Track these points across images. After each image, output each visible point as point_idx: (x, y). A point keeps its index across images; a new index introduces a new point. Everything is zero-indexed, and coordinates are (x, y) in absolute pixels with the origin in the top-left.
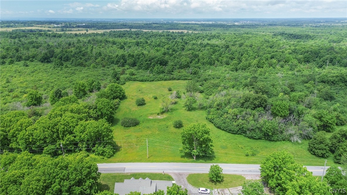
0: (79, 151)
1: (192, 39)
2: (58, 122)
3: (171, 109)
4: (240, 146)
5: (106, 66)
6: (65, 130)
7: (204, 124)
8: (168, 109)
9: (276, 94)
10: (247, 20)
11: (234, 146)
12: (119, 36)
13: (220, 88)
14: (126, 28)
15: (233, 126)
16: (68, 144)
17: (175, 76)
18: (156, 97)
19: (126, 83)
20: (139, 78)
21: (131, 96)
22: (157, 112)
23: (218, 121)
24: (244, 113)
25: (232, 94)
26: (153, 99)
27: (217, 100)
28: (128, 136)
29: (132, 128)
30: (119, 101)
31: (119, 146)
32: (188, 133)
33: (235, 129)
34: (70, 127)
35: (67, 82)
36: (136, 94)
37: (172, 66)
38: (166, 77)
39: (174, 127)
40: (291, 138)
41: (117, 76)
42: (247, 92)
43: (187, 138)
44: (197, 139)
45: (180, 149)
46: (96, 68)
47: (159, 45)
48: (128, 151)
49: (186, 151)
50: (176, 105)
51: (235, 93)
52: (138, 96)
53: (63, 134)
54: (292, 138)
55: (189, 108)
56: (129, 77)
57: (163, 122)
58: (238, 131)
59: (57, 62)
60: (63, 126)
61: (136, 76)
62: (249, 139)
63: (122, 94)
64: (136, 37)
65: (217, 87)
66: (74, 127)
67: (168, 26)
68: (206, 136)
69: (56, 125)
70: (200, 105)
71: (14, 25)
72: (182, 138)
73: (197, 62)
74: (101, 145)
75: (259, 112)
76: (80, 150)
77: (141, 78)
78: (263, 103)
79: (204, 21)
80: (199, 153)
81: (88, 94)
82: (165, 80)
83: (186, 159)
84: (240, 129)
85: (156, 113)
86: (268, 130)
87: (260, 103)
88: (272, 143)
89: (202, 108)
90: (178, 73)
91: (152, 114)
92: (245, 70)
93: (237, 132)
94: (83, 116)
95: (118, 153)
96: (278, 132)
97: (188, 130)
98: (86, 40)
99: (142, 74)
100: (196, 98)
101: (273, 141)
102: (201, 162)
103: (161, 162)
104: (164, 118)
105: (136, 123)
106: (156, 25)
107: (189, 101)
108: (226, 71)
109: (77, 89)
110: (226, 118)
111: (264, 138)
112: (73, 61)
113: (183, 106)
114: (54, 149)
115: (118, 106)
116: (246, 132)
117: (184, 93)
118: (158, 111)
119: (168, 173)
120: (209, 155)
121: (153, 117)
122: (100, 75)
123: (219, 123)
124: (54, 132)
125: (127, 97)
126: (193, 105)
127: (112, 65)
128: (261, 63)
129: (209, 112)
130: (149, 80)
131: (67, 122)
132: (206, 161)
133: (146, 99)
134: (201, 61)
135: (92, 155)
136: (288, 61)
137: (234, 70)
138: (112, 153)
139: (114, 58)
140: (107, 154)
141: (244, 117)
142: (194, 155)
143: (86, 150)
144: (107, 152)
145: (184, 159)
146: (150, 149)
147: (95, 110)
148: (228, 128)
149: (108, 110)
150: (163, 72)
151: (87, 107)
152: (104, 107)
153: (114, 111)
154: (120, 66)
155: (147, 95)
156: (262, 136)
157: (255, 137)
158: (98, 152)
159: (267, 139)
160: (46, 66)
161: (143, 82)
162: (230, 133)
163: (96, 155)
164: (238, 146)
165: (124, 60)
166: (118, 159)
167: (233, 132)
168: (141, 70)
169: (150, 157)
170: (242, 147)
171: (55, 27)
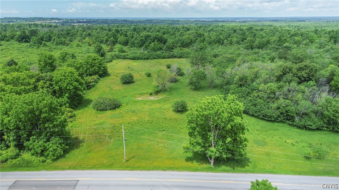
0: (5, 148)
3: (170, 88)
4: (288, 141)
5: (93, 45)
8: (166, 87)
11: (277, 141)
13: (237, 63)
17: (176, 53)
18: (150, 75)
19: (113, 61)
20: (130, 56)
21: (115, 74)
22: (150, 92)
24: (285, 89)
26: (145, 77)
27: (238, 73)
28: (100, 124)
29: (109, 113)
30: (99, 79)
31: (81, 139)
33: (273, 114)
36: (123, 72)
37: (173, 43)
38: (164, 54)
39: (174, 111)
41: (101, 51)
43: (198, 125)
45: (185, 145)
46: (80, 46)
48: (93, 147)
49: (195, 150)
50: (177, 83)
55: (196, 86)
56: (117, 54)
57: (158, 105)
58: (279, 116)
59: (34, 40)
61: (126, 54)
63: (102, 69)
65: (234, 62)
68: (237, 120)
71: (16, 20)
72: (189, 125)
73: (202, 41)
74: (42, 137)
75: (310, 87)
76: (7, 146)
77: (133, 55)
80: (220, 153)
82: (163, 59)
83: (195, 164)
84: (281, 113)
85: (148, 93)
86: (337, 115)
87: (308, 75)
89: (215, 86)
90: (179, 51)
91: (142, 94)
92: (262, 49)
93: (277, 118)
94: (20, 90)
99: (134, 51)
102: (224, 171)
103: (148, 170)
104: (159, 99)
105: (116, 106)
106: (157, 21)
107: (196, 76)
110: (257, 97)
111: (326, 129)
112: (54, 39)
113: (187, 84)
115: (95, 83)
116: (293, 117)
118: (151, 91)
120: (240, 157)
121: (143, 98)
122: (82, 53)
125: (110, 74)
126: (202, 82)
129: (227, 91)
130: (143, 58)
132: (234, 169)
133: (136, 76)
134: (208, 40)
135: (26, 156)
136: (312, 41)
137: (249, 48)
138: (60, 151)
139: (104, 37)
140: (51, 153)
141: (286, 95)
142: (211, 157)
143: (16, 146)
144: (50, 149)
145: (192, 163)
146: (131, 145)
147: (48, 83)
148: (262, 112)
149: (70, 84)
150: (161, 49)
151: (34, 77)
152: (65, 79)
153: (82, 87)
154: (109, 45)
155: (138, 72)
156: (323, 125)
157: (310, 127)
158: (35, 150)
159: (331, 129)
160: (22, 45)
161: (135, 60)
162: (266, 120)
163: (33, 155)
164: (285, 141)
165: (115, 39)
166: (70, 163)
167: (270, 119)
168: (133, 48)
169: (130, 160)
170: (292, 143)
171: (56, 23)
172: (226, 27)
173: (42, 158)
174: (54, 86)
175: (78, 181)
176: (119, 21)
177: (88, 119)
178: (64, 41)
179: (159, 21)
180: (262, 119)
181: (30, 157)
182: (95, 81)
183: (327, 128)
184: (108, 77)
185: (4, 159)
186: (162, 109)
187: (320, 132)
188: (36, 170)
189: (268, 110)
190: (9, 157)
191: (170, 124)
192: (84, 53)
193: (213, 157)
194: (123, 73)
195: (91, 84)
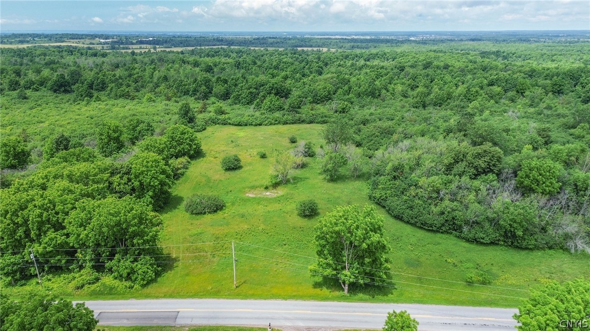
0: (78, 269)
1: (336, 59)
2: (28, 201)
3: (295, 178)
4: (449, 260)
5: (174, 99)
6: (44, 219)
7: (369, 209)
8: (288, 177)
9: (516, 148)
10: (430, 33)
11: (436, 260)
12: (208, 55)
13: (395, 137)
14: (222, 45)
15: (431, 214)
16: (50, 252)
17: (304, 115)
18: (264, 155)
19: (208, 128)
20: (233, 120)
21: (213, 153)
22: (265, 184)
23: (395, 203)
24: (453, 186)
25: (423, 146)
26: (258, 157)
27: (392, 158)
28: (197, 235)
29: (208, 218)
30: (189, 162)
31: (174, 257)
32: (331, 230)
33: (435, 222)
34: (57, 213)
35: (92, 126)
36: (225, 149)
37: (299, 97)
38: (285, 117)
39: (299, 215)
40: (568, 244)
41: (189, 115)
42: (455, 143)
43: (328, 242)
44: (351, 243)
45: (311, 267)
46: (154, 101)
47: (276, 68)
48: (192, 268)
49: (325, 274)
50: (305, 169)
51: (430, 145)
52: (226, 152)
53: (39, 229)
54: (570, 244)
55: (331, 176)
56: (213, 117)
57: (276, 205)
58: (443, 225)
59: (80, 90)
60: (38, 211)
61: (227, 116)
62: (467, 245)
63: (194, 147)
64: (237, 56)
65: (390, 135)
66: (67, 214)
67: (294, 41)
68: (375, 238)
69: (22, 208)
70: (356, 169)
71: (32, 39)
72: (317, 241)
73: (346, 91)
74: (128, 256)
75: (488, 183)
76: (81, 267)
77: (238, 119)
78: (494, 165)
79: (356, 35)
80: (356, 277)
81: (129, 147)
82: (284, 124)
83: (325, 291)
84: (446, 221)
85: (262, 186)
86: (515, 225)
87: (488, 165)
88: (524, 253)
89: (359, 176)
90: (309, 110)
91: (253, 188)
92: (440, 106)
93: (440, 228)
95: (169, 275)
96: (536, 230)
97: (331, 224)
98: (148, 59)
99: (239, 112)
100: (348, 155)
101: (526, 249)
102: (361, 300)
103: (265, 299)
104: (278, 195)
105: (217, 207)
106: (275, 40)
107: (332, 162)
108: (403, 107)
109: (103, 137)
110: (414, 197)
111: (503, 243)
112: (112, 89)
113: (319, 172)
114: (19, 264)
115: (185, 170)
116: (460, 227)
117: (321, 147)
118: (267, 182)
119: (281, 327)
120: (381, 284)
121: (256, 194)
122: (158, 114)
123: (399, 207)
124: (17, 225)
125: (205, 154)
126: (340, 169)
127: (185, 97)
128: (472, 93)
129: (375, 185)
130: (254, 123)
131: (50, 202)
132: (373, 297)
133: (244, 157)
134: (355, 90)
135: (107, 280)
136: (523, 91)
137: (420, 106)
138: (151, 274)
139: (189, 84)
140: (140, 277)
141: (455, 194)
142: (344, 283)
143: (93, 267)
144: (140, 272)
145: (321, 290)
146: (242, 266)
147: (125, 178)
148: (420, 218)
149: (154, 177)
150: (281, 108)
151: (108, 169)
152: (147, 171)
153: (170, 181)
154: (198, 99)
155: (247, 151)
156: (499, 238)
157: (482, 240)
158: (119, 273)
159: (510, 243)
160: (60, 98)
161: (240, 127)
162: (425, 229)
163: (116, 278)
164: (446, 261)
165: (208, 88)
166: (165, 290)
167: (431, 228)
168: (238, 106)
169: (241, 286)
170: (454, 264)
171: (101, 44)
172: (390, 57)
173: (128, 284)
174: (133, 181)
175: (178, 312)
176: (210, 41)
177: (179, 227)
178: (128, 92)
179: (279, 40)
180: (421, 228)
181: (113, 282)
182: (184, 166)
183: (505, 241)
184: (202, 159)
185: (79, 284)
186: (283, 212)
187: (495, 247)
188: (123, 298)
189: (428, 216)
190: (85, 281)
191: (293, 235)
192: (163, 114)
193: (347, 282)
194: (223, 151)
195: (179, 172)
